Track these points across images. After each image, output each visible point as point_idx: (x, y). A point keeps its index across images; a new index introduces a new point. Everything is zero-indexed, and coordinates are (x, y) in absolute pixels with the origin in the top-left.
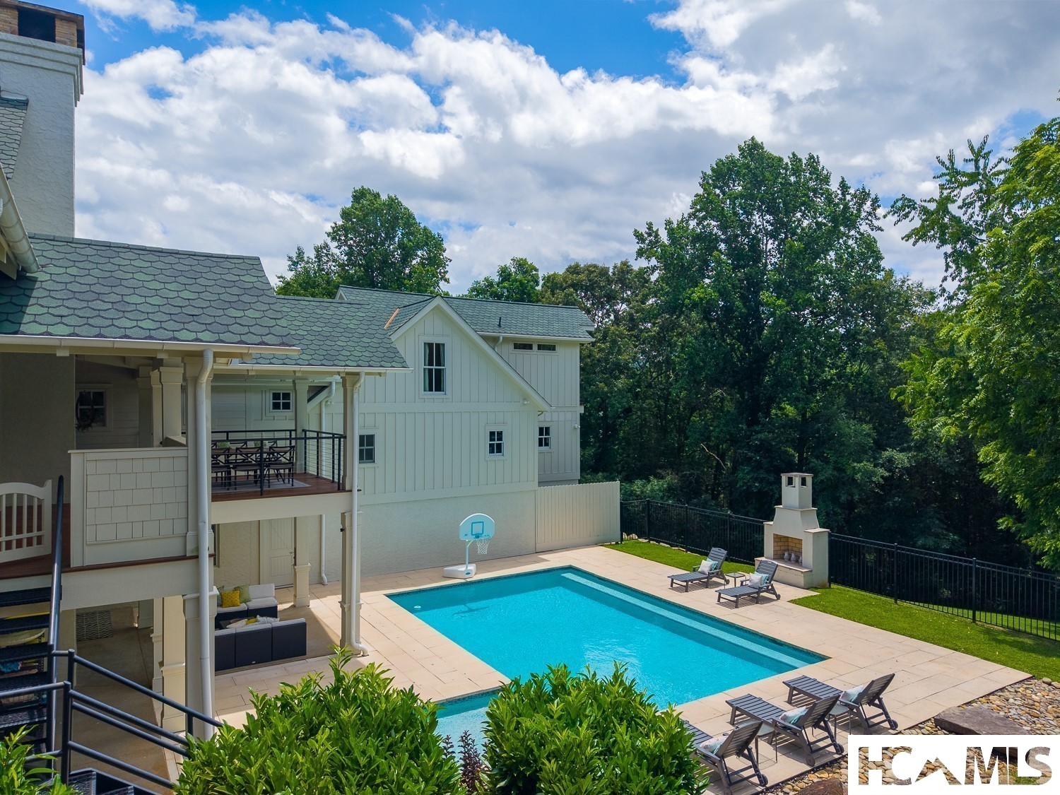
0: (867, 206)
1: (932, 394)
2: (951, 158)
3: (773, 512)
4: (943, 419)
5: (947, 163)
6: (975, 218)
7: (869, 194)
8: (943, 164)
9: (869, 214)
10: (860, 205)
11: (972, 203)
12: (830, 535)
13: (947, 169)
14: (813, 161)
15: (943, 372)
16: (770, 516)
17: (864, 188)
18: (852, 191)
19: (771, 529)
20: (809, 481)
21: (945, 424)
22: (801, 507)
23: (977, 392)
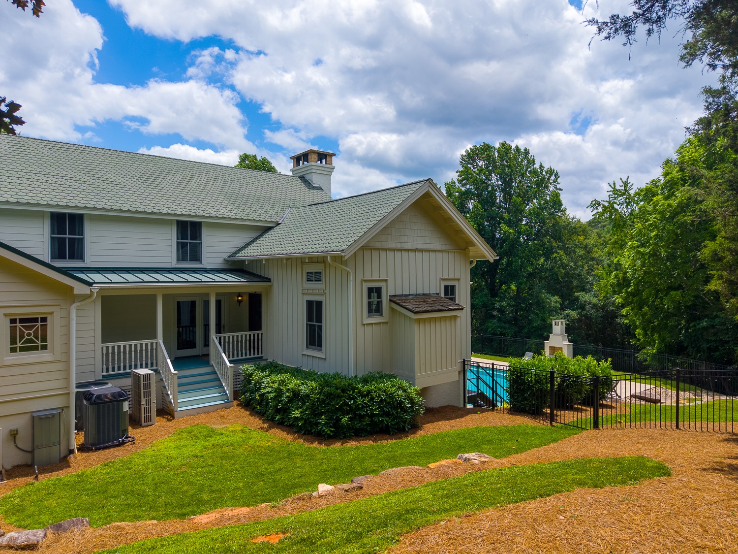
0: (553, 178)
1: (611, 286)
2: (614, 184)
3: (549, 336)
4: (616, 296)
5: (613, 186)
6: (624, 210)
7: (554, 171)
8: (611, 186)
9: (554, 182)
10: (550, 177)
11: (623, 204)
12: (573, 345)
13: (613, 188)
14: (527, 152)
15: (616, 276)
16: (547, 338)
17: (551, 168)
18: (545, 169)
19: (548, 344)
20: (564, 323)
21: (617, 298)
22: (561, 334)
23: (631, 286)
